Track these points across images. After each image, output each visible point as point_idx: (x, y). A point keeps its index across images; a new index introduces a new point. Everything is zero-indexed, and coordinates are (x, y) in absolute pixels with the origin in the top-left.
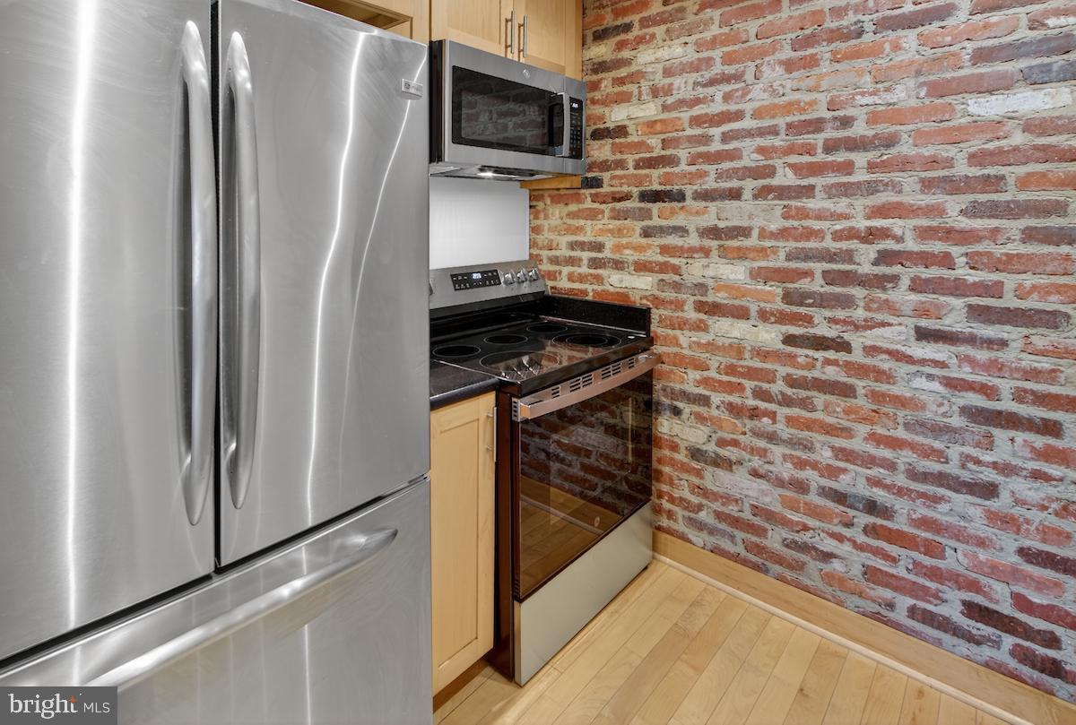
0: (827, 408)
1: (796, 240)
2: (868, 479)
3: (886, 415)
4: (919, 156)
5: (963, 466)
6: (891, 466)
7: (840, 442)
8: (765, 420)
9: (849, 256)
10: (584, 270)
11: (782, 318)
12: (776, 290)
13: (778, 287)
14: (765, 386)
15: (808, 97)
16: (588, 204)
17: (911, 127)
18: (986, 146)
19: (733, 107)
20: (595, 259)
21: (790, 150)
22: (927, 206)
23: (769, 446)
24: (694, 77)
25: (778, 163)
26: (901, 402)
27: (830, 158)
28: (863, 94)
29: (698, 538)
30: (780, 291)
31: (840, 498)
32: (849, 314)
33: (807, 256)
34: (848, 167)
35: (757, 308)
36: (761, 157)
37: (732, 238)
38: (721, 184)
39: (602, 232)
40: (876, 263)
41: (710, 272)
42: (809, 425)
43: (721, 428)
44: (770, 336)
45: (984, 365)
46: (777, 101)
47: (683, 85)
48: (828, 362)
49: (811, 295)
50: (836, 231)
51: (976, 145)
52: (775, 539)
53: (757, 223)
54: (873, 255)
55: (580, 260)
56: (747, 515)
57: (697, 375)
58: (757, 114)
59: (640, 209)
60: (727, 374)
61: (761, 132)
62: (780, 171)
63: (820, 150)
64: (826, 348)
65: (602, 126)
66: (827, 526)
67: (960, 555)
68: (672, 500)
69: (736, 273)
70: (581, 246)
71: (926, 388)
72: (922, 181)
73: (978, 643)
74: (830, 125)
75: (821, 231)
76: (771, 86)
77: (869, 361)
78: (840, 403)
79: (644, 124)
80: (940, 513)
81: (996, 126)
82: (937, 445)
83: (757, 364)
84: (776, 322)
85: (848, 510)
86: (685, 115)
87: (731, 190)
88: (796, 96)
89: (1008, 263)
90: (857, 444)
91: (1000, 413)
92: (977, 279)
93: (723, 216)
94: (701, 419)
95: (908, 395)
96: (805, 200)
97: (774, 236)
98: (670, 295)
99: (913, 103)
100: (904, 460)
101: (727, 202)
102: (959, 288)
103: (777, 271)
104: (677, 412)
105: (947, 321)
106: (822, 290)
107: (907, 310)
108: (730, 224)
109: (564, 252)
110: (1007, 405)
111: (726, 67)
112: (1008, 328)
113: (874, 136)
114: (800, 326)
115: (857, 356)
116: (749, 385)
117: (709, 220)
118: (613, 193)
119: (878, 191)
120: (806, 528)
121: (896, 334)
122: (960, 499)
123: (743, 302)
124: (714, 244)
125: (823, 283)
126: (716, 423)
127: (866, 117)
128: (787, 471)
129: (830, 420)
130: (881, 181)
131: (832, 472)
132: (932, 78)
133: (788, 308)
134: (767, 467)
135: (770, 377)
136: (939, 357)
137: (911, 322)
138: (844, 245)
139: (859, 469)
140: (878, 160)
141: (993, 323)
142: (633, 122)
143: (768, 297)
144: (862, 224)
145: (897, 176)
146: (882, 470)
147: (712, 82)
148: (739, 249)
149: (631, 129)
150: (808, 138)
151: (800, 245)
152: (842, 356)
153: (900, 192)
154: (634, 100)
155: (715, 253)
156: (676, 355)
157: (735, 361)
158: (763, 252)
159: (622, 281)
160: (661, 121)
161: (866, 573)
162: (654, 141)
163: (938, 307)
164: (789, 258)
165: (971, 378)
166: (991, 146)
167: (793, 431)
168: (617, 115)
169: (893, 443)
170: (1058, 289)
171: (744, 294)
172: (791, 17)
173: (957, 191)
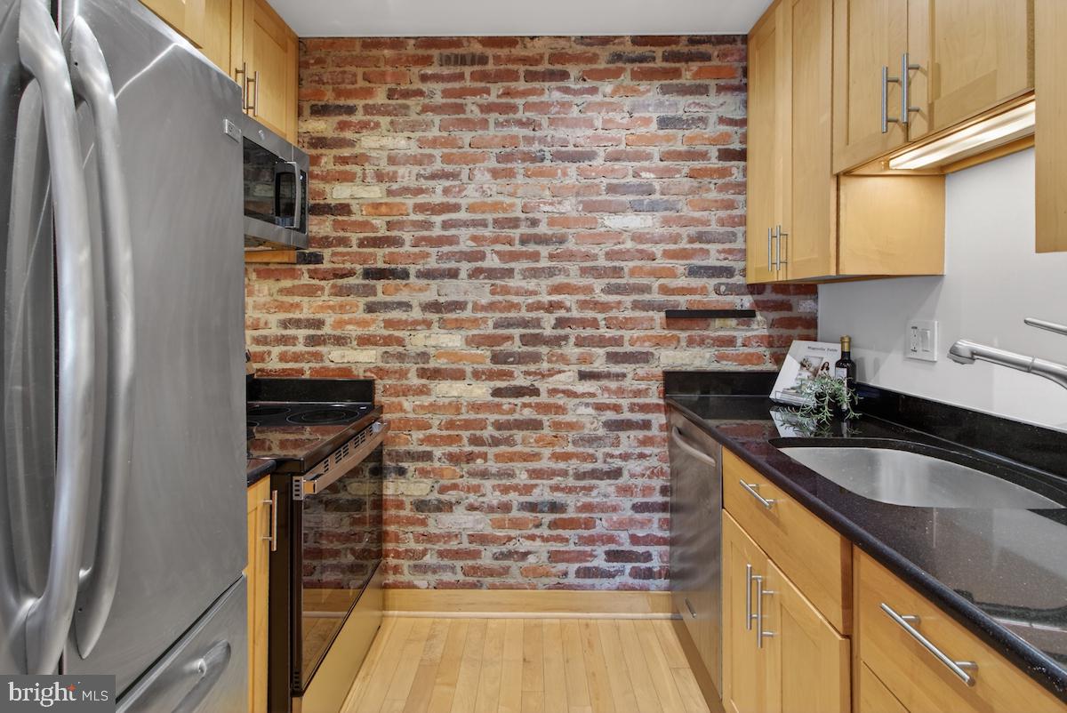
0: (524, 442)
1: (501, 311)
2: (551, 487)
3: (562, 437)
4: (578, 251)
5: (605, 462)
6: (565, 473)
7: (533, 465)
8: (479, 461)
9: (537, 323)
10: (300, 348)
11: (491, 376)
12: (485, 352)
13: (488, 350)
14: (478, 433)
15: (508, 200)
16: (305, 280)
17: (574, 231)
18: (614, 248)
19: (452, 201)
20: (313, 336)
21: (496, 240)
22: (584, 286)
23: (483, 481)
24: (416, 169)
25: (487, 250)
26: (570, 426)
27: (524, 249)
28: (545, 203)
29: (420, 581)
30: (489, 353)
31: (534, 507)
32: (538, 367)
33: (509, 324)
34: (535, 256)
35: (471, 369)
36: (474, 244)
37: (451, 311)
38: (442, 265)
39: (322, 308)
40: (555, 327)
41: (431, 342)
42: (511, 458)
43: (442, 476)
44: (480, 391)
45: (614, 391)
46: (486, 200)
47: (407, 175)
48: (525, 405)
49: (511, 355)
50: (529, 304)
51: (609, 246)
52: (487, 556)
53: (470, 298)
54: (553, 322)
55: (295, 338)
56: (466, 545)
57: (420, 434)
58: (471, 209)
59: (364, 286)
60: (447, 429)
61: (475, 224)
62: (489, 255)
63: (517, 242)
64: (523, 395)
65: (322, 202)
66: (525, 532)
67: (603, 521)
68: (398, 555)
69: (453, 341)
70: (297, 323)
71: (582, 413)
72: (581, 268)
73: (613, 576)
74: (524, 223)
75: (518, 304)
76: (482, 188)
77: (552, 401)
78: (532, 435)
79: (368, 205)
80: (594, 498)
81: (618, 235)
82: (591, 451)
83: (472, 416)
84: (486, 379)
85: (538, 515)
86: (410, 202)
87: (450, 270)
88: (500, 198)
89: (624, 324)
90: (544, 464)
91: (623, 421)
92: (610, 335)
93: (442, 292)
94: (424, 473)
95: (575, 420)
96: (507, 280)
97: (482, 308)
98: (395, 365)
99: (575, 214)
100: (572, 467)
101: (446, 280)
102: (601, 342)
103: (488, 337)
104: (402, 472)
105: (596, 364)
106: (520, 350)
107: (573, 360)
108: (449, 299)
109: (274, 331)
110: (626, 415)
111: (445, 166)
112: (626, 365)
113: (552, 235)
114: (504, 380)
115: (543, 398)
116: (465, 434)
117: (430, 296)
118: (334, 269)
119: (555, 275)
120: (510, 539)
121: (566, 378)
122: (603, 484)
123: (460, 365)
124: (434, 317)
125: (520, 344)
126: (439, 474)
127: (546, 220)
128: (495, 498)
129: (527, 450)
130: (557, 267)
131: (528, 489)
132: (585, 199)
133: (495, 367)
134: (481, 499)
135: (482, 425)
136: (591, 390)
137: (575, 368)
138: (533, 315)
139: (545, 482)
140: (555, 252)
141: (619, 363)
142: (357, 201)
143: (480, 360)
144: (545, 298)
145: (566, 265)
146: (559, 478)
147: (433, 177)
148: (456, 320)
149: (354, 208)
150: (511, 232)
152: (534, 400)
154: (358, 180)
155: (436, 325)
156: (400, 419)
157: (453, 417)
158: (475, 322)
159: (344, 356)
160: (386, 204)
161: (550, 557)
162: (379, 222)
163: (591, 355)
164: (496, 326)
165: (608, 401)
166: (616, 248)
167: (500, 465)
168: (339, 193)
169: (566, 457)
170: (649, 338)
171: (461, 358)
172: (496, 136)
173: (599, 276)
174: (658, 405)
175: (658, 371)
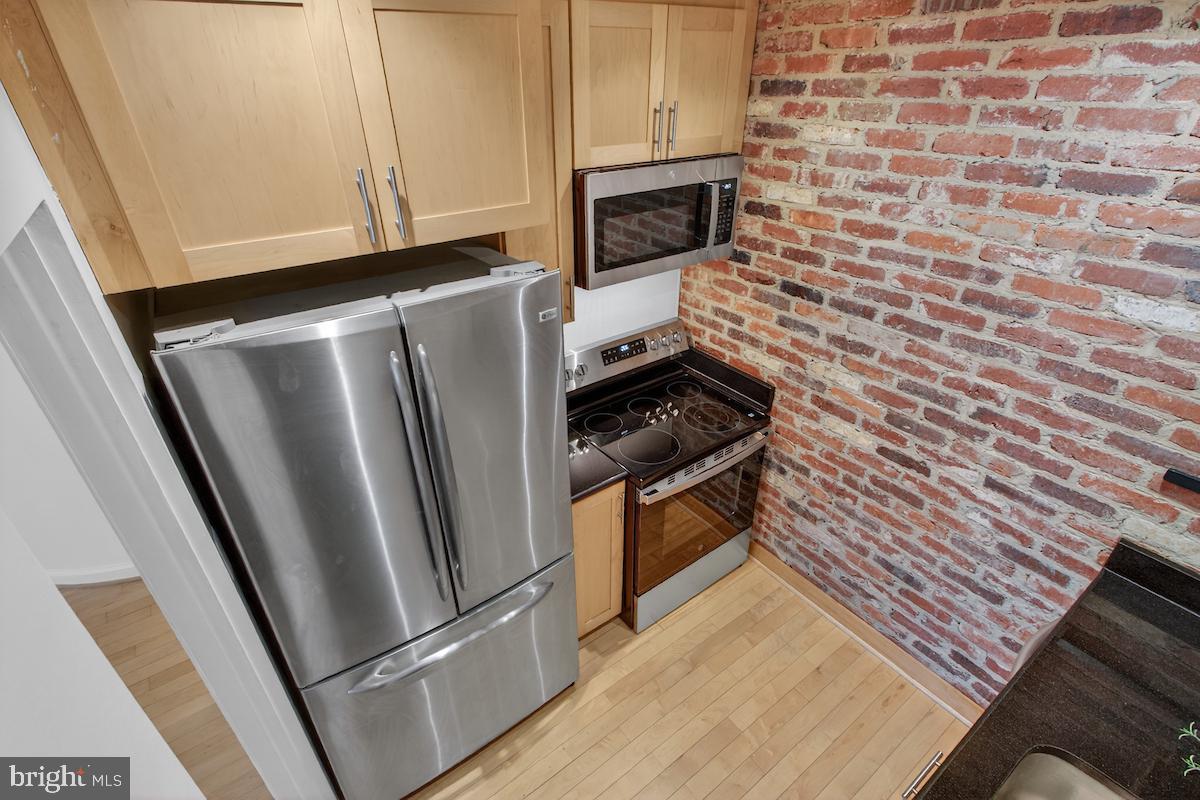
0: (897, 508)
1: (910, 373)
2: (913, 563)
3: (942, 529)
4: (1048, 335)
5: (985, 579)
6: (933, 561)
7: (899, 533)
8: (848, 500)
9: (952, 403)
10: (724, 336)
11: (880, 432)
12: (883, 409)
13: (885, 407)
14: (854, 477)
15: (963, 237)
16: (734, 277)
17: (1053, 304)
18: (1115, 348)
19: (888, 223)
20: (734, 330)
21: (930, 288)
22: (1036, 384)
23: (847, 518)
24: (856, 174)
25: (915, 296)
26: (955, 524)
27: (965, 308)
28: (1018, 253)
29: (784, 556)
30: (885, 411)
31: (889, 567)
32: (936, 449)
33: (917, 390)
34: (978, 323)
35: (863, 418)
36: (900, 285)
37: (856, 352)
38: (858, 299)
39: (743, 307)
40: (973, 416)
41: (830, 375)
42: (881, 515)
43: (813, 493)
45: (1030, 521)
46: (932, 231)
47: (844, 181)
48: (908, 477)
49: (909, 423)
50: (948, 378)
51: (1105, 343)
52: (836, 574)
53: (881, 346)
54: (973, 410)
55: (722, 326)
56: (820, 554)
57: (804, 451)
58: (909, 239)
59: (780, 298)
60: (827, 459)
61: (909, 260)
62: (915, 304)
63: (958, 297)
64: (910, 467)
65: (757, 200)
66: (874, 580)
67: (960, 626)
68: (769, 527)
69: (853, 383)
70: (725, 314)
71: (977, 521)
72: (1041, 360)
73: (953, 673)
74: (976, 275)
75: (935, 373)
76: (932, 212)
77: (941, 488)
78: (908, 509)
79: (797, 211)
80: (957, 600)
81: (1133, 331)
82: (971, 559)
83: (852, 459)
84: (875, 434)
85: (893, 576)
86: (840, 215)
87: (865, 307)
88: (952, 232)
89: (1085, 455)
90: (912, 539)
91: (1027, 556)
92: (1052, 458)
93: (852, 330)
94: (799, 482)
95: (962, 521)
96: (929, 340)
97: (891, 362)
98: (793, 382)
99: (1064, 279)
100: (943, 561)
101: (859, 318)
102: (1035, 460)
103: (889, 395)
104: (782, 472)
105: (1015, 481)
106: (921, 422)
107: (985, 462)
108: (858, 339)
109: (708, 314)
110: (1035, 553)
111: (891, 174)
112: (1061, 502)
113: (1013, 301)
114: (894, 444)
115: (933, 481)
116: (842, 472)
117: (839, 330)
118: (758, 274)
119: (998, 355)
120: (859, 576)
121: (968, 477)
122: (973, 597)
123: (852, 409)
124: (839, 352)
125: (923, 417)
126: (812, 491)
127: (1012, 278)
128: (856, 538)
129: (896, 516)
130: (1004, 347)
131: (888, 550)
132: (1094, 259)
133: (888, 426)
134: (841, 530)
135: (860, 472)
136: (998, 504)
137: (985, 472)
138: (951, 392)
139: (909, 555)
140: (1009, 326)
141: (1051, 495)
142: (787, 205)
143: (875, 413)
144: (973, 379)
145: (1021, 348)
146: (924, 561)
147: (873, 187)
148: (860, 364)
149: (784, 212)
150: (953, 282)
151: (913, 379)
152: (921, 477)
153: (1018, 362)
154: (793, 179)
155: (838, 360)
156: (789, 431)
157: (835, 452)
158: (879, 374)
159: (754, 357)
160: (814, 214)
161: (892, 614)
162: (804, 233)
163: (1011, 468)
164: (901, 386)
165: (1015, 526)
166: (1119, 349)
167: (867, 515)
168: (773, 192)
169: (940, 548)
170: (1116, 489)
171: (855, 403)
172: (975, 135)
173: (1069, 380)
174: (1091, 570)
175: (1115, 535)
